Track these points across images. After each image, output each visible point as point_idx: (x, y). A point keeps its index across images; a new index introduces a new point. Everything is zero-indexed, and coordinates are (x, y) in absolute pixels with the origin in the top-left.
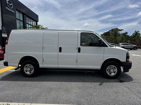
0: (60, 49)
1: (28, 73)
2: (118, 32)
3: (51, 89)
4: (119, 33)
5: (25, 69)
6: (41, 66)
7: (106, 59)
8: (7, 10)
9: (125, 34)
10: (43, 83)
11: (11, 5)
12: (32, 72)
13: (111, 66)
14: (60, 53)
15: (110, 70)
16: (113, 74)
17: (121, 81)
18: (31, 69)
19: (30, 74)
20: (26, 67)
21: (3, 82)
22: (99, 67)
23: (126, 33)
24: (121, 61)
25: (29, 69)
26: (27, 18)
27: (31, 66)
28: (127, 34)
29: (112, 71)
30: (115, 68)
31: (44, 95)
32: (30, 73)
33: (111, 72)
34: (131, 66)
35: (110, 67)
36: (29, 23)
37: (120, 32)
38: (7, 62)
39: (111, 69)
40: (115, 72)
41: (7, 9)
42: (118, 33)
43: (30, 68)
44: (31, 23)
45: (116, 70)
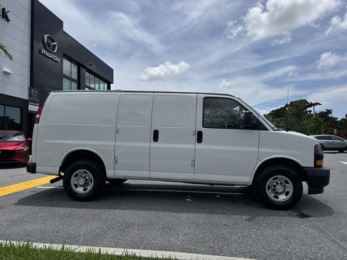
0: (156, 134)
1: (80, 190)
2: (308, 109)
3: (129, 225)
4: (310, 111)
5: (73, 181)
6: (110, 173)
7: (264, 160)
8: (45, 56)
9: (325, 115)
10: (112, 211)
11: (54, 46)
12: (89, 188)
13: (277, 178)
14: (154, 144)
15: (275, 186)
16: (282, 198)
17: (303, 216)
18: (86, 180)
19: (84, 192)
20: (76, 176)
21: (22, 208)
22: (248, 179)
23: (329, 112)
24: (303, 165)
25: (82, 181)
26: (87, 74)
27: (87, 173)
28: (330, 115)
29: (281, 191)
30: (287, 182)
31: (111, 236)
32: (84, 190)
33: (277, 193)
34: (329, 179)
35: (274, 179)
36: (92, 86)
37: (311, 109)
38: (35, 164)
39: (277, 184)
40: (287, 194)
41: (43, 54)
42: (307, 112)
43: (85, 177)
44: (97, 86)
45: (290, 188)
